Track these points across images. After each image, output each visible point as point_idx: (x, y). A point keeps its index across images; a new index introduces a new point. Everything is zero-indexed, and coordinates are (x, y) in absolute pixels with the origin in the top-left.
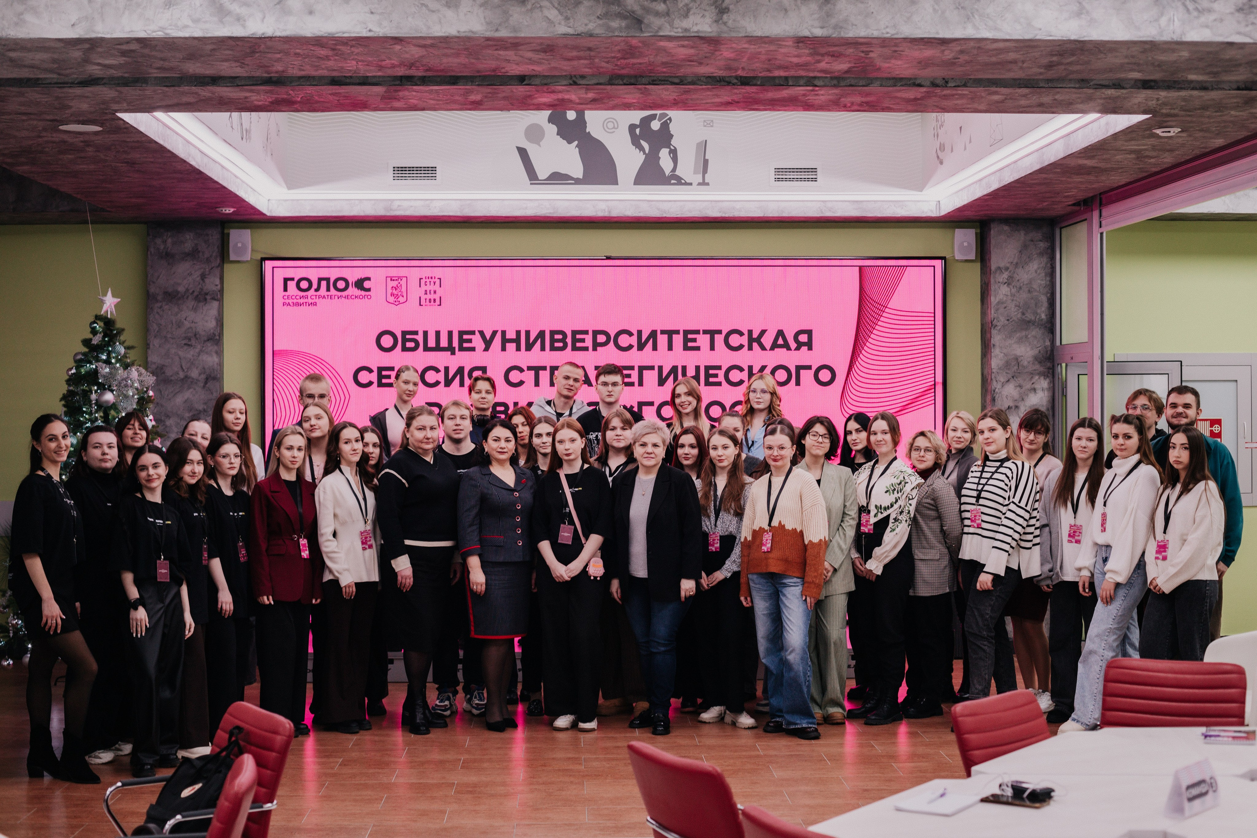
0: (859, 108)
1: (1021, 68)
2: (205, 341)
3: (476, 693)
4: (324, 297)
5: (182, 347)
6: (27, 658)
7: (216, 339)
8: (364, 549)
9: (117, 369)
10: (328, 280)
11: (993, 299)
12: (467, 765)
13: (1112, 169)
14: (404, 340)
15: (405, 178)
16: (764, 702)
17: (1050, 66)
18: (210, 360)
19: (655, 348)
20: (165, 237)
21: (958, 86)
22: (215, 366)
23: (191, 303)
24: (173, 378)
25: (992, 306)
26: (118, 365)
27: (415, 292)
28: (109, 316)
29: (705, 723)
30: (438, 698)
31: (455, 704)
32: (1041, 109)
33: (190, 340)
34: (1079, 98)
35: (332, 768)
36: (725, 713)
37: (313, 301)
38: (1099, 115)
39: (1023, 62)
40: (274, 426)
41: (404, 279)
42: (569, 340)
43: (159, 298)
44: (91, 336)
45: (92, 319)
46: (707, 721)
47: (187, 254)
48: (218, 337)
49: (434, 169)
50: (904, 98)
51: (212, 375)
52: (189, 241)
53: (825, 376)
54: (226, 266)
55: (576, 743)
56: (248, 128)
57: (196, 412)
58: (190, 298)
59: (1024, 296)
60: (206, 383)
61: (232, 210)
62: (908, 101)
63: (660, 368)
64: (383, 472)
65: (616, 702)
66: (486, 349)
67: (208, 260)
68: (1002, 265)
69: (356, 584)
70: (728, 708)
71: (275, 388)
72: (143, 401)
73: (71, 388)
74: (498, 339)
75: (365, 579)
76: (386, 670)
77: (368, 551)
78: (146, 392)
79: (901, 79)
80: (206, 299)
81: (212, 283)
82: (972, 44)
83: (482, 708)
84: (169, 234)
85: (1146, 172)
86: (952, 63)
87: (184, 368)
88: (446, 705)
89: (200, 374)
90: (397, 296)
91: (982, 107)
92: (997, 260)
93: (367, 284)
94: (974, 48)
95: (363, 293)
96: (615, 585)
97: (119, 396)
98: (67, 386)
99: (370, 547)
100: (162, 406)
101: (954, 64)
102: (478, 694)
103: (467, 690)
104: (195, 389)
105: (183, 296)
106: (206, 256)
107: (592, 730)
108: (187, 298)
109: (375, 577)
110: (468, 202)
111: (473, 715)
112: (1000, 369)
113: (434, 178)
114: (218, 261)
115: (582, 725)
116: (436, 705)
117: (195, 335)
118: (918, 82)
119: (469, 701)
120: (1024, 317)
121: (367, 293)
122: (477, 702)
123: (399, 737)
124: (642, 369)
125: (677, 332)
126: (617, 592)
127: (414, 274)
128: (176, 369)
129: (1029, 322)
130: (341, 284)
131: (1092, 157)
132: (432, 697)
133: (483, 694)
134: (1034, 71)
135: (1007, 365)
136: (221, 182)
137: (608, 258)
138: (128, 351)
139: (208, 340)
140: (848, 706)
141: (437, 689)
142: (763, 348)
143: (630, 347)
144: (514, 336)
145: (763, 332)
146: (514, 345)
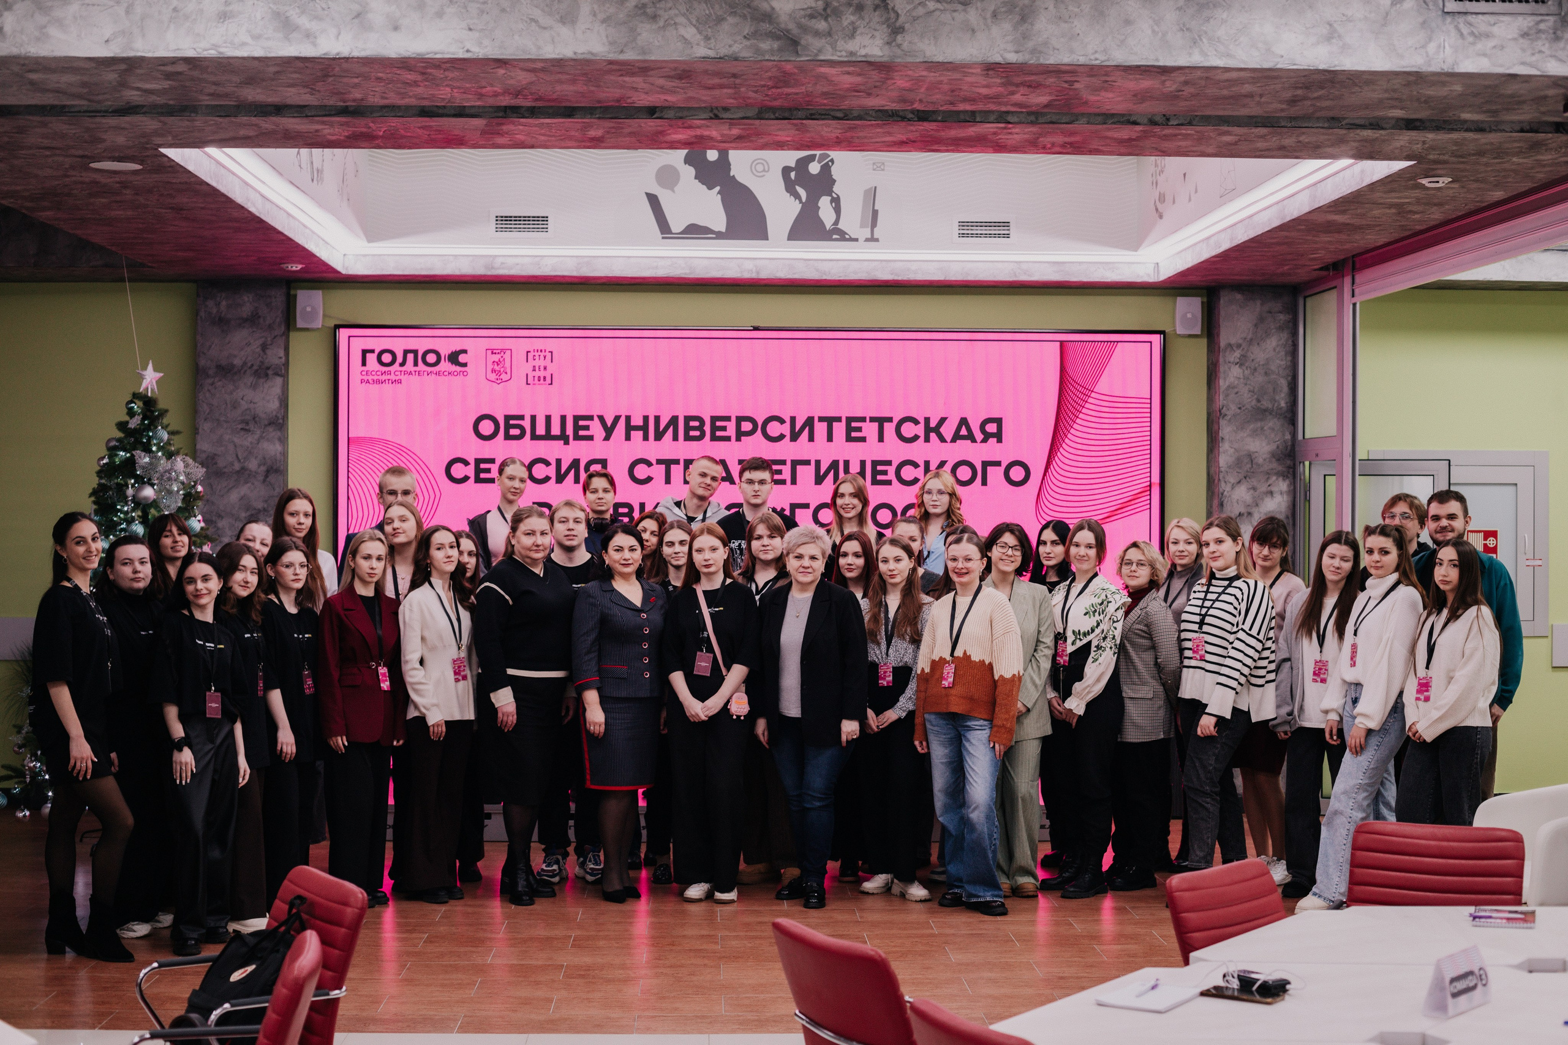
0: (1061, 150)
1: (1259, 103)
2: (266, 426)
3: (590, 855)
4: (410, 373)
5: (238, 432)
6: (47, 808)
7: (279, 423)
8: (457, 680)
9: (159, 459)
10: (415, 352)
11: (1221, 382)
12: (578, 944)
13: (1369, 227)
14: (508, 427)
15: (510, 230)
16: (941, 869)
17: (1293, 101)
18: (272, 448)
19: (811, 439)
20: (218, 299)
21: (1182, 125)
22: (278, 455)
23: (249, 379)
24: (226, 470)
25: (1221, 390)
26: (160, 454)
27: (522, 368)
28: (149, 395)
29: (868, 893)
30: (544, 862)
31: (565, 869)
32: (1281, 153)
33: (247, 423)
34: (1329, 140)
35: (415, 946)
36: (892, 882)
37: (397, 378)
38: (1351, 161)
39: (1261, 96)
40: (348, 530)
41: (508, 352)
42: (707, 428)
43: (211, 372)
44: (127, 418)
45: (129, 397)
46: (871, 892)
47: (246, 320)
48: (281, 421)
49: (545, 219)
50: (1115, 139)
51: (275, 467)
52: (247, 303)
53: (1017, 474)
54: (293, 335)
55: (711, 918)
56: (320, 167)
58: (248, 371)
59: (1260, 379)
60: (266, 476)
61: (300, 267)
62: (1121, 142)
63: (818, 463)
64: (482, 586)
65: (761, 867)
66: (607, 437)
67: (270, 327)
68: (1233, 341)
69: (446, 722)
70: (896, 877)
71: (351, 484)
72: (190, 498)
73: (103, 481)
74: (621, 425)
75: (457, 717)
76: (482, 827)
77: (462, 683)
78: (194, 486)
79: (1113, 115)
80: (267, 375)
81: (275, 355)
82: (1199, 73)
83: (598, 874)
84: (224, 295)
85: (1410, 230)
86: (1174, 97)
87: (240, 457)
88: (555, 870)
89: (259, 466)
90: (499, 372)
91: (1210, 150)
92: (1226, 336)
93: (462, 358)
94: (1201, 78)
95: (458, 369)
96: (761, 726)
97: (160, 491)
98: (97, 479)
99: (465, 678)
100: (213, 503)
101: (1177, 97)
102: (594, 856)
103: (579, 852)
104: (253, 484)
105: (239, 371)
106: (267, 322)
107: (732, 902)
108: (246, 371)
109: (470, 715)
110: (586, 260)
111: (587, 882)
112: (1229, 467)
113: (545, 229)
114: (283, 328)
115: (719, 896)
116: (542, 870)
117: (254, 418)
118: (1133, 119)
119: (582, 865)
120: (1259, 404)
121: (463, 369)
122: (592, 866)
123: (496, 908)
124: (795, 463)
125: (839, 419)
126: (763, 734)
127: (520, 347)
128: (230, 459)
129: (1265, 410)
130: (431, 358)
131: (1344, 212)
132: (538, 859)
133: (599, 856)
134: (1275, 107)
135: (1238, 463)
136: (286, 233)
137: (756, 329)
138: (173, 437)
139: (270, 424)
140: (1041, 875)
141: (544, 850)
142: (942, 439)
143: (782, 437)
144: (640, 423)
145: (943, 420)
146: (640, 433)
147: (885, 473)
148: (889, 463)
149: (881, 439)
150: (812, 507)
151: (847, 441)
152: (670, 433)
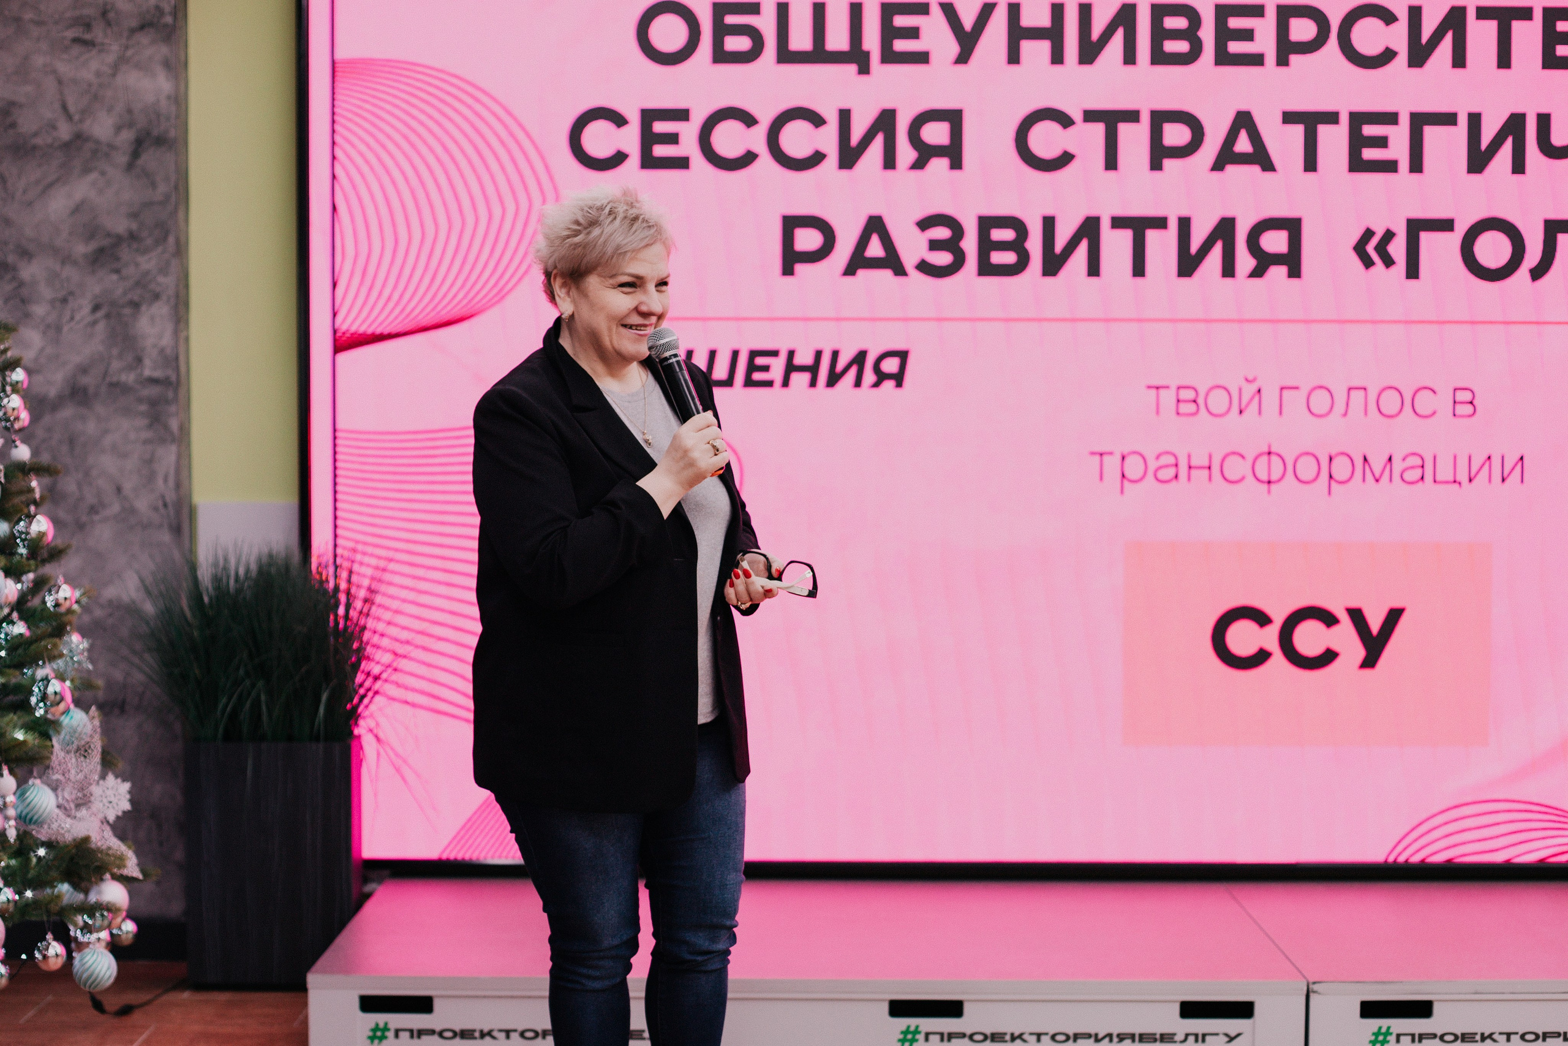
2: (133, 31)
5: (66, 49)
14: (721, 31)
18: (150, 86)
19: (1459, 60)
22: (164, 103)
24: (38, 141)
33: (88, 26)
42: (1207, 34)
48: (169, 19)
51: (155, 133)
57: (106, 242)
60: (136, 154)
63: (1475, 120)
66: (963, 58)
71: (339, 171)
74: (997, 27)
87: (72, 108)
89: (118, 129)
104: (103, 173)
117: (104, 14)
124: (1420, 121)
125: (1526, 14)
128: (48, 114)
139: (142, 27)
143: (1387, 56)
144: (1043, 20)
146: (1044, 47)
150: (1461, 228)
151: (1546, 66)
152: (1116, 43)
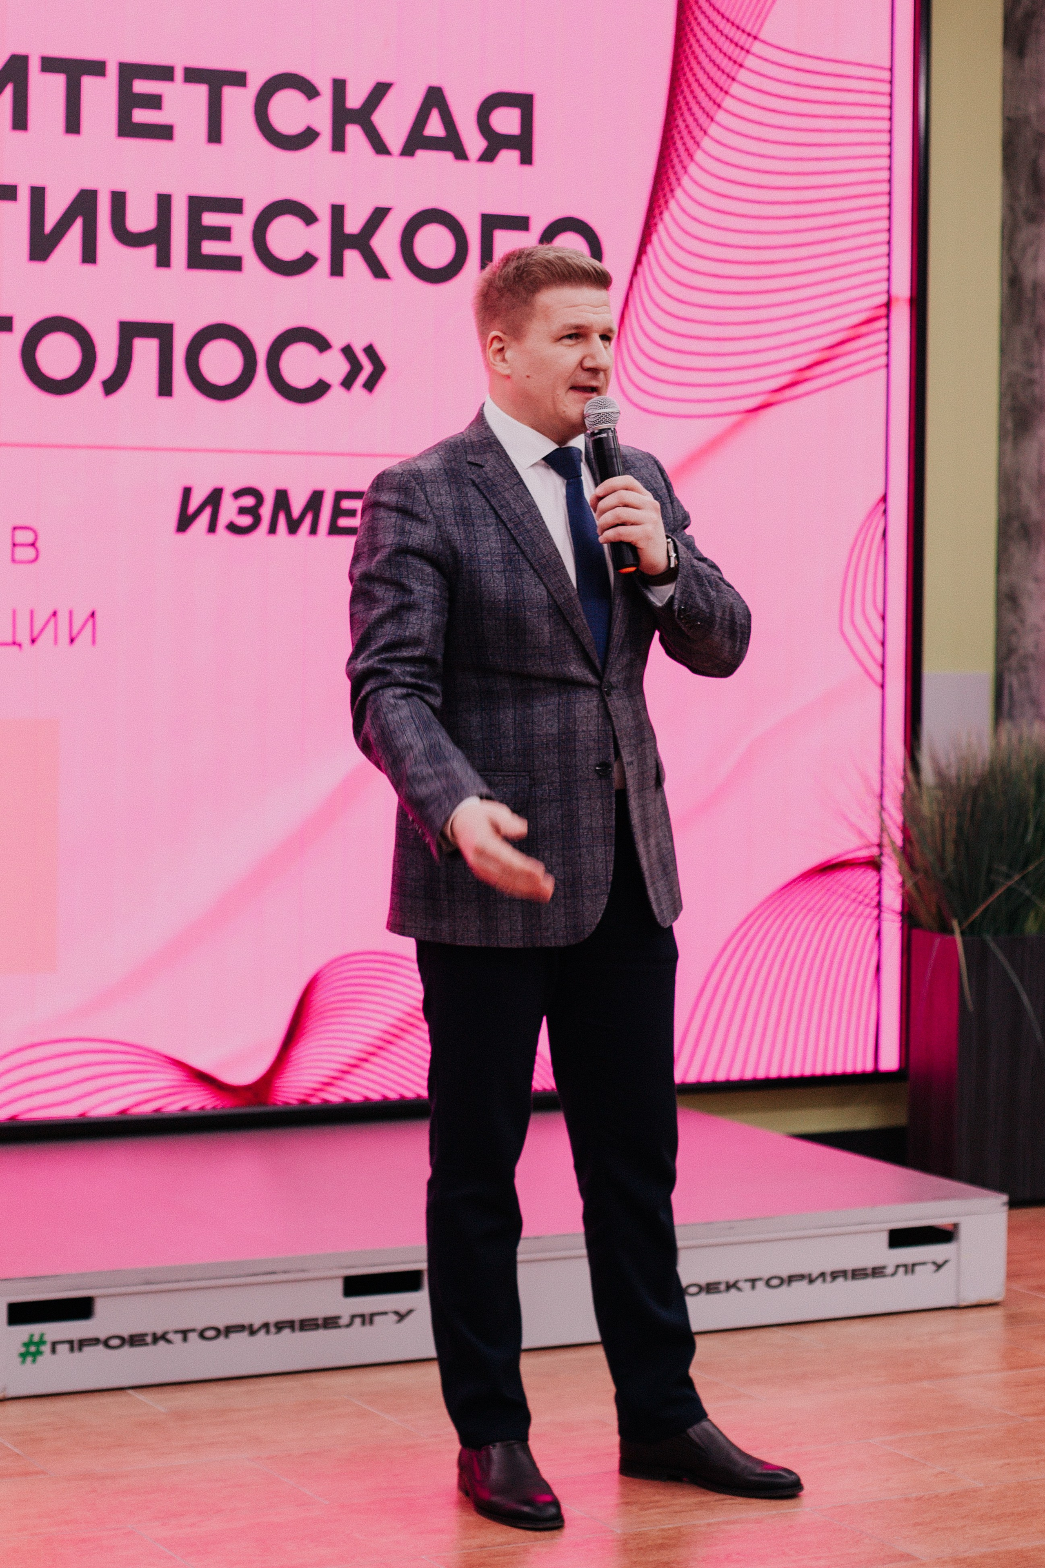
125: (99, 68)
142: (380, 147)
145: (380, 91)
147: (224, 234)
148: (234, 206)
149: (215, 135)
150: (21, 329)
151: (120, 132)
